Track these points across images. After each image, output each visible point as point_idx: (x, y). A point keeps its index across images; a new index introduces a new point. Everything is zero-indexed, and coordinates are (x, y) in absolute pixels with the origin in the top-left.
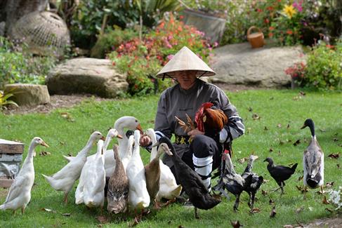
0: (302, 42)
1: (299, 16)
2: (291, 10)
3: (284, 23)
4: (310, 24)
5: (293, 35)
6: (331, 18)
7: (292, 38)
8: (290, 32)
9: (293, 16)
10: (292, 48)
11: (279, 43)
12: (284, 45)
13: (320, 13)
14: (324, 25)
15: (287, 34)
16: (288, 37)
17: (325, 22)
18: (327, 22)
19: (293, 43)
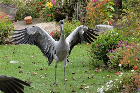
0: (56, 20)
1: (54, 8)
2: (50, 5)
3: (47, 11)
4: (59, 11)
5: (51, 17)
6: (69, 8)
7: (51, 18)
8: (50, 15)
9: (51, 7)
10: (51, 23)
11: (44, 21)
12: (47, 21)
13: (64, 6)
14: (66, 12)
15: (49, 16)
16: (49, 18)
17: (66, 10)
18: (67, 10)
19: (52, 21)
